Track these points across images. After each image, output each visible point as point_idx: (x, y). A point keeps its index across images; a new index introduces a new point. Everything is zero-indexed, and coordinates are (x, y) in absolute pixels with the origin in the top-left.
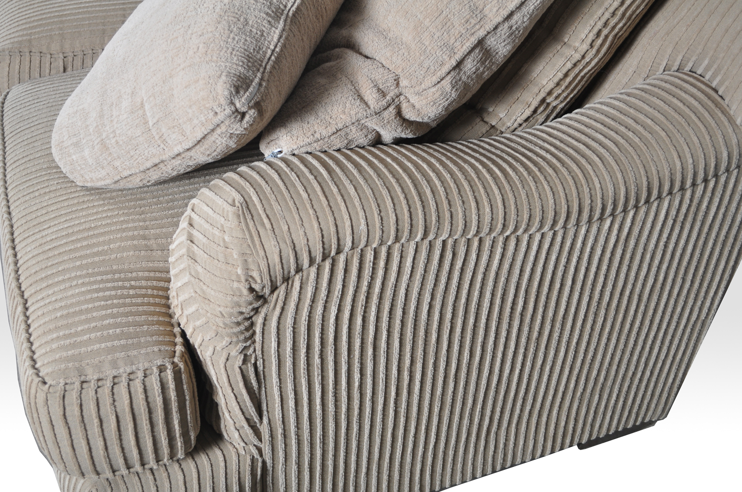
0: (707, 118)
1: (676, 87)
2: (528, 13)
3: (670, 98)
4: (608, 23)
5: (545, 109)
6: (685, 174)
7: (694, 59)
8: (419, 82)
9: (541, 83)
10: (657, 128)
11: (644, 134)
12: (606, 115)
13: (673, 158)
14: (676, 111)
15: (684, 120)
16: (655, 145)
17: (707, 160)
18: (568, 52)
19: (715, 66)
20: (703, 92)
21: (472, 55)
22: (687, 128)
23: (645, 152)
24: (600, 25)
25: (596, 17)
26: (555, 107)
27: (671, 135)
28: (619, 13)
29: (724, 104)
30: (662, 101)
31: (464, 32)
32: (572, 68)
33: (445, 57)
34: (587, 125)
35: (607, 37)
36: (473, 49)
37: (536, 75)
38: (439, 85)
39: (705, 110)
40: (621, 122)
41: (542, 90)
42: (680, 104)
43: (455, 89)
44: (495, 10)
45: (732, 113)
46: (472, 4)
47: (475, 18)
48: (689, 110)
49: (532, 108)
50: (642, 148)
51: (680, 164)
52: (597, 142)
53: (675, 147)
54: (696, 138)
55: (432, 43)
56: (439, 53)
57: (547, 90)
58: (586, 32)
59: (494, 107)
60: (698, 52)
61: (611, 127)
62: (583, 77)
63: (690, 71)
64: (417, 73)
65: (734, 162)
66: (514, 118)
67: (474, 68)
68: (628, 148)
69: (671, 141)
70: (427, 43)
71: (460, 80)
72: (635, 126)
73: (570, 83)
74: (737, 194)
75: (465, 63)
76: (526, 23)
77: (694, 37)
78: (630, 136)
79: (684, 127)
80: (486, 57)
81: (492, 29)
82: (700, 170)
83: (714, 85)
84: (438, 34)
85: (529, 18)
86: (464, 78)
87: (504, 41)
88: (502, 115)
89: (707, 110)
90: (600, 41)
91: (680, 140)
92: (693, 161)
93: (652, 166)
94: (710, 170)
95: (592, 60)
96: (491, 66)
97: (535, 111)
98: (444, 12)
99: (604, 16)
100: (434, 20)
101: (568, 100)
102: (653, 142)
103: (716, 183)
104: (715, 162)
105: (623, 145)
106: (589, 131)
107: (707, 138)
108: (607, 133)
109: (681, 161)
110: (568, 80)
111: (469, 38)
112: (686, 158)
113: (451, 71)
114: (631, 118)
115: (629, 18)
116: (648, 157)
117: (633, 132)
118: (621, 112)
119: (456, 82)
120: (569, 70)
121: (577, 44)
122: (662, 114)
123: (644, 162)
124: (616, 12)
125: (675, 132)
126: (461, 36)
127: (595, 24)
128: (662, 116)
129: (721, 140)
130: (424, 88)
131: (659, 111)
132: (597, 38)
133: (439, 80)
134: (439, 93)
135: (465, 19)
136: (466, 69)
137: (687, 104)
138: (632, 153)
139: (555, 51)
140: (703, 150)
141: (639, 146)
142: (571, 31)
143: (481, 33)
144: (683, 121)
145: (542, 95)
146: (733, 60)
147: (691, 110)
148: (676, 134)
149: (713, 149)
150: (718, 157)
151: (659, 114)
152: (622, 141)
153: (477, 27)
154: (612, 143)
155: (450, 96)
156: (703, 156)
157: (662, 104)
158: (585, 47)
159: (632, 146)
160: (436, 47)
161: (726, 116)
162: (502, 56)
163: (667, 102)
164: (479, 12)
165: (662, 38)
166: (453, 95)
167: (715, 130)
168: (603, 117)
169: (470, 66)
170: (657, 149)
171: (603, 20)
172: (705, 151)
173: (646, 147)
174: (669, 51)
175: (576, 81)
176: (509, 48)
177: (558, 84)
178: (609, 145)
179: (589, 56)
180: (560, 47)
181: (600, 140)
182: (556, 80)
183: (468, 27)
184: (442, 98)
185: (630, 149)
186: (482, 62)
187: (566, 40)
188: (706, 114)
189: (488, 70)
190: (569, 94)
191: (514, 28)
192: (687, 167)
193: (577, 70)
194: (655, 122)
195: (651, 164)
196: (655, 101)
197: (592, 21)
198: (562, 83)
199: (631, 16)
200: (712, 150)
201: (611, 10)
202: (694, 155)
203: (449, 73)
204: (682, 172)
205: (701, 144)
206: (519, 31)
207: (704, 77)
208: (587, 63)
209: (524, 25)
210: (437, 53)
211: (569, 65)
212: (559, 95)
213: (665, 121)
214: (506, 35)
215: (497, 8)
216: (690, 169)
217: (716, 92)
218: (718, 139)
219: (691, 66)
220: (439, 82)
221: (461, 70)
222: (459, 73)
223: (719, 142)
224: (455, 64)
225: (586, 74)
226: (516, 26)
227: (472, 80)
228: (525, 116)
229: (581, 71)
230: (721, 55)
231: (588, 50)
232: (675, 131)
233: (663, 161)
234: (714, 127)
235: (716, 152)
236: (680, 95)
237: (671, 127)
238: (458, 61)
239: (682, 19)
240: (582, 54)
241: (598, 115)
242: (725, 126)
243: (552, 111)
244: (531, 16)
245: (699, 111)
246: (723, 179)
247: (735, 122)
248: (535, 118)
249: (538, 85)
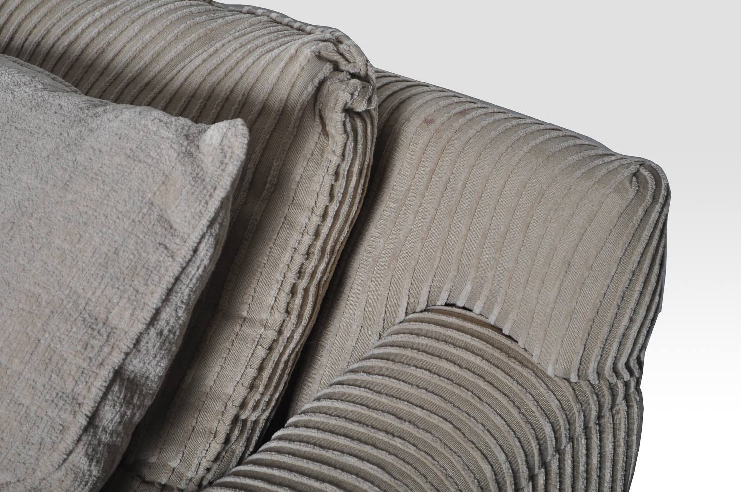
0: (503, 379)
1: (438, 340)
2: (182, 302)
3: (435, 361)
4: (303, 270)
5: (241, 432)
6: (501, 480)
7: (447, 287)
8: (30, 471)
9: (224, 393)
10: (435, 420)
11: (419, 436)
12: (346, 418)
13: (476, 462)
14: (452, 381)
15: (470, 393)
16: (442, 450)
17: (525, 447)
18: (253, 332)
19: (485, 292)
20: (479, 337)
21: (110, 397)
22: (479, 405)
23: (431, 466)
24: (291, 277)
25: (281, 266)
26: (256, 423)
27: (459, 425)
28: (316, 250)
29: (518, 348)
30: (426, 370)
31: (85, 365)
32: (268, 354)
33: (65, 416)
34: (322, 443)
35: (306, 290)
36: (108, 389)
37: (213, 382)
38: (66, 465)
39: (495, 368)
40: (375, 424)
41: (230, 404)
42: (454, 369)
43: (95, 460)
44: (128, 314)
45: (535, 360)
46: (87, 316)
47: (98, 337)
48: (471, 374)
49: (221, 437)
50: (425, 461)
51: (489, 467)
52: (351, 473)
53: (473, 443)
54: (499, 418)
55: (36, 398)
56: (53, 412)
57: (238, 402)
58: (273, 293)
59: (156, 454)
60: (451, 275)
61: (363, 438)
62: (286, 362)
63: (446, 305)
64: (23, 456)
65: (563, 435)
66: (196, 462)
67: (117, 416)
68: (403, 469)
69: (464, 434)
70: (26, 401)
71: (99, 444)
72: (399, 425)
73: (270, 379)
74: (581, 478)
75: (101, 413)
76: (182, 318)
77: (439, 254)
78: (399, 445)
79: (475, 406)
80: (132, 392)
81: (132, 346)
82: (520, 467)
83: (492, 320)
84: (41, 381)
85: (186, 309)
86: (105, 438)
87: (155, 357)
88: (174, 464)
89: (498, 367)
90: (298, 301)
91: (476, 429)
92: (507, 456)
93: (449, 486)
94: (534, 460)
95: (293, 332)
96: (143, 401)
97: (227, 440)
98: (42, 341)
99: (294, 262)
100: (27, 358)
101: (273, 404)
102: (437, 445)
103: (547, 474)
104: (538, 447)
105: (393, 465)
106: (330, 455)
107: (515, 412)
108: (361, 451)
109: (489, 462)
110: (266, 374)
111: (97, 371)
112: (495, 455)
113: (81, 436)
114: (388, 413)
115: (332, 252)
116: (439, 474)
117: (399, 437)
118: (368, 407)
119: (94, 450)
120: (264, 360)
121: (264, 316)
122: (433, 392)
123: (435, 484)
124: (311, 251)
125: (464, 419)
126: (83, 373)
127: (284, 277)
128: (436, 397)
129: (534, 409)
130: (41, 477)
131: (426, 390)
132: (292, 297)
133: (65, 457)
134: (71, 477)
135: (82, 343)
136: (105, 423)
137: (464, 365)
138: (412, 475)
139: (233, 337)
140: (515, 434)
141: (419, 459)
142: (249, 299)
143: (116, 359)
144: (469, 396)
145: (232, 412)
146: (510, 279)
147: (474, 373)
148: (467, 421)
149: (529, 426)
150: (540, 436)
151: (430, 394)
152: (390, 459)
153: (106, 350)
154: (376, 468)
155: (90, 475)
156: (518, 444)
157: (426, 375)
158: (278, 316)
159: (408, 463)
160: (44, 403)
161: (528, 368)
162: (156, 379)
163: (433, 370)
164: (101, 324)
165: (389, 267)
166: (95, 473)
167: (522, 396)
168: (342, 423)
169: (110, 416)
170: (447, 455)
171: (295, 268)
172: (518, 435)
173: (429, 458)
174: (406, 284)
175: (279, 372)
176: (164, 363)
177: (252, 387)
178: (372, 471)
179: (288, 328)
180: (238, 327)
181: (354, 467)
182: (247, 382)
183: (91, 355)
184: (76, 484)
185: (407, 469)
186: (128, 402)
187: (245, 314)
188: (500, 374)
189: (139, 408)
190: (272, 396)
191: (166, 332)
192: (501, 468)
193: (275, 356)
194: (427, 410)
195: (447, 483)
196: (414, 373)
197: (278, 275)
198: (257, 382)
199: (334, 247)
200: (527, 429)
201: (303, 249)
202: (505, 446)
203: (79, 440)
204: (496, 479)
205: (509, 425)
206: (174, 334)
207: (471, 311)
208: (288, 339)
209: (181, 322)
210: (50, 413)
211: (261, 353)
212: (258, 402)
213: (442, 404)
214: (156, 347)
215: (131, 311)
216: (505, 471)
217: (500, 331)
218: (530, 408)
219: (446, 297)
220: (65, 461)
221: (97, 427)
222: (95, 434)
223: (533, 412)
224: (85, 423)
225: (289, 357)
226: (168, 328)
227: (118, 435)
228: (212, 454)
229: (281, 354)
230: (490, 275)
231: (284, 320)
232: (464, 417)
233: (463, 473)
234: (518, 392)
235: (534, 430)
236: (448, 352)
237: (455, 411)
238: (89, 415)
239: (411, 230)
240: (277, 329)
241: (333, 422)
242: (533, 385)
243: (253, 430)
244: (187, 304)
245: (487, 372)
246: (554, 466)
247: (544, 373)
248: (230, 450)
249: (219, 397)
